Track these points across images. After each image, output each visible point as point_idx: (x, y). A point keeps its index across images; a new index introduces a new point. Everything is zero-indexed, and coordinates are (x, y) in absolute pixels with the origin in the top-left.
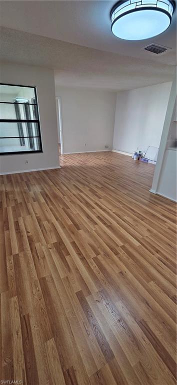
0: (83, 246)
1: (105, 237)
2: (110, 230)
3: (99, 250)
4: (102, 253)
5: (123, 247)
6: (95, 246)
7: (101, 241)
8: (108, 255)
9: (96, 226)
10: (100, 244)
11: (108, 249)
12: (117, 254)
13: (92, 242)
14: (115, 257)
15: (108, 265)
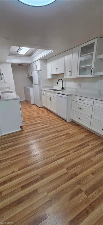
0: (75, 207)
1: (57, 182)
2: (47, 176)
3: (76, 189)
4: (78, 186)
5: (68, 169)
6: (71, 192)
7: (64, 186)
8: (80, 181)
9: (39, 191)
10: (67, 187)
11: (73, 180)
12: (76, 175)
13: (67, 196)
14: (80, 176)
15: (89, 182)
